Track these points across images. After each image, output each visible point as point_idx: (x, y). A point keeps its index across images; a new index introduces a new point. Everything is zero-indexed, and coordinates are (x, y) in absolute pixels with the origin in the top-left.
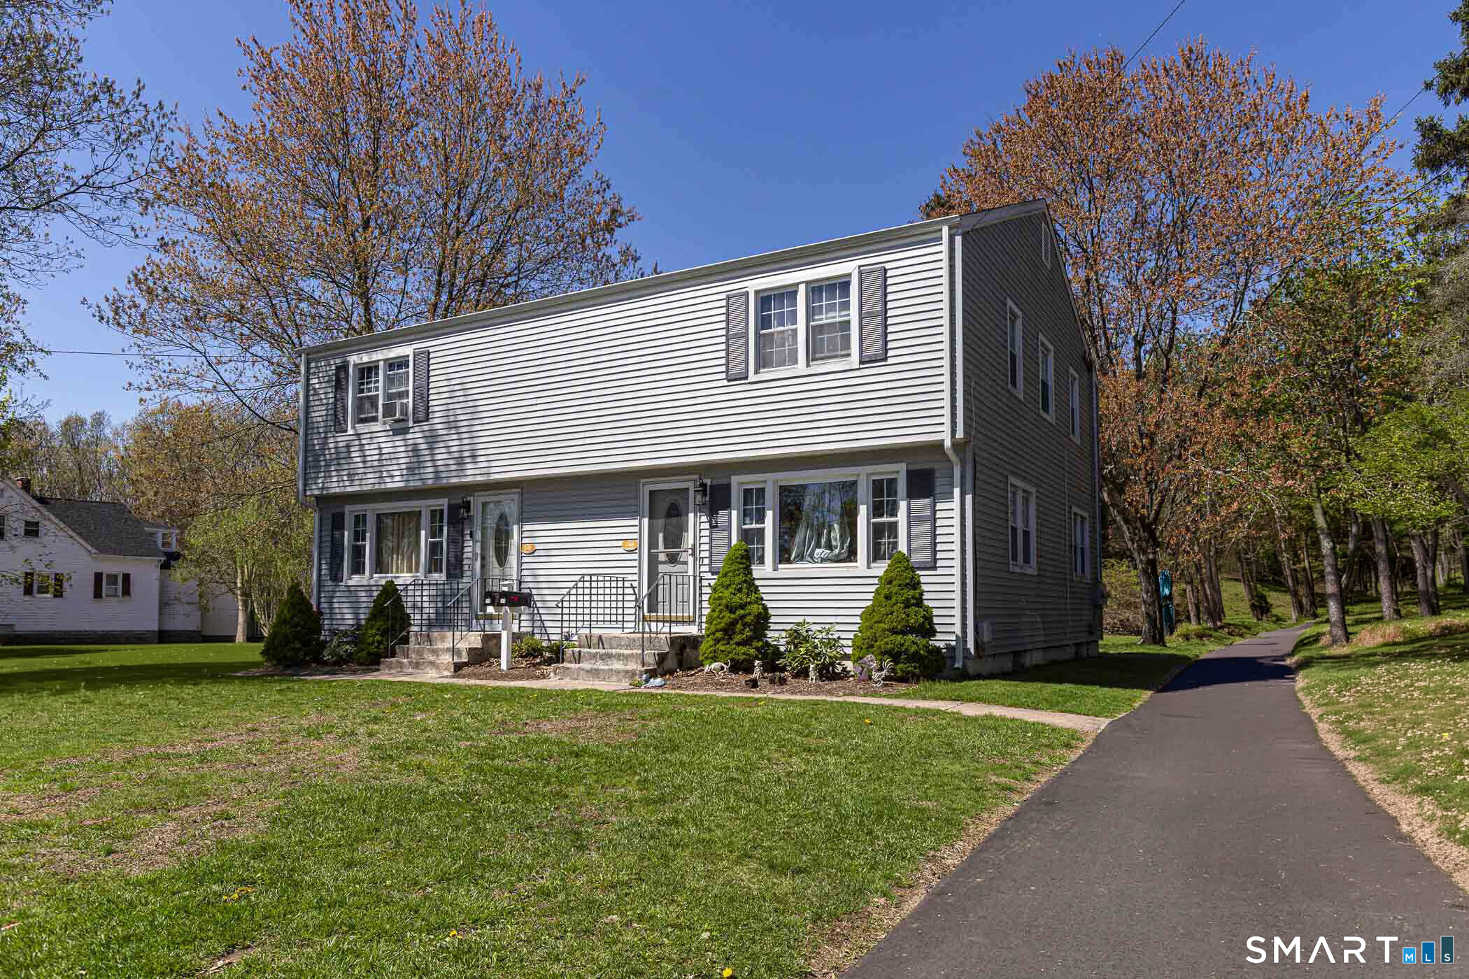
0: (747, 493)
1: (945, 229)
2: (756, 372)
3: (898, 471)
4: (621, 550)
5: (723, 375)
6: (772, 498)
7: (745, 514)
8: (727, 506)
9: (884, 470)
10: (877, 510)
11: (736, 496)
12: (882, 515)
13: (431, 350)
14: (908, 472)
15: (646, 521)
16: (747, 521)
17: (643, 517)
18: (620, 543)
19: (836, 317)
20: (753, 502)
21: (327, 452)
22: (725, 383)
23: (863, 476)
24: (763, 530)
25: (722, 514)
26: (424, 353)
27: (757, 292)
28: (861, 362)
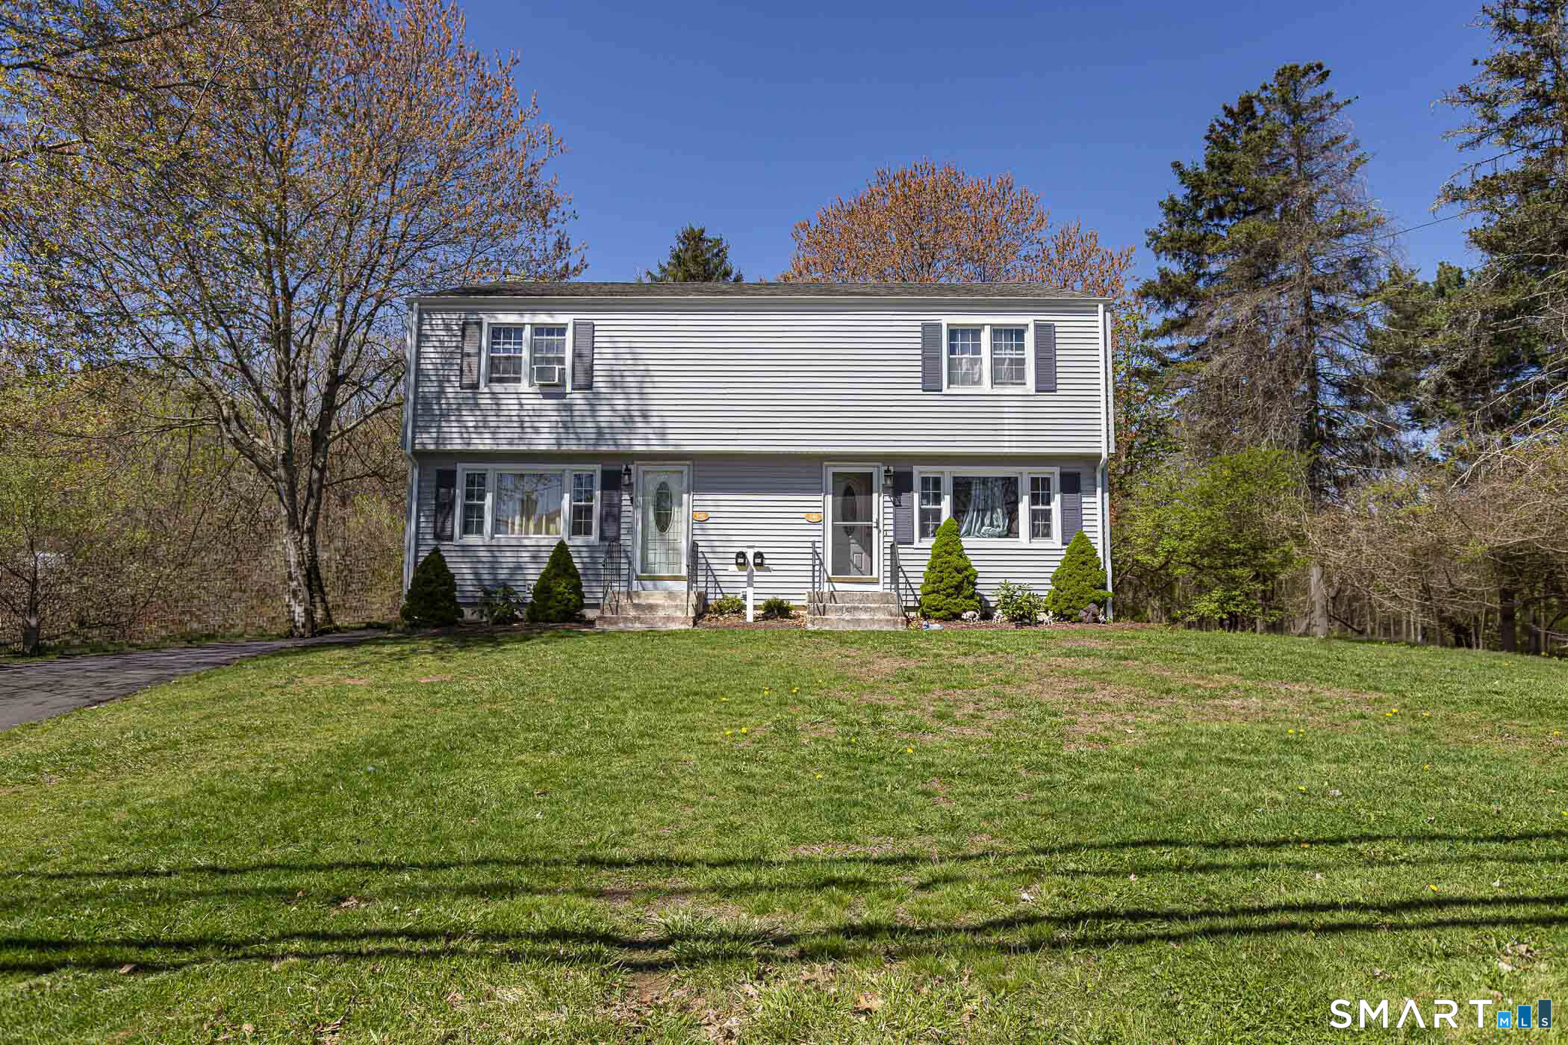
0: (925, 481)
1: (1101, 307)
2: (948, 387)
3: (1054, 473)
4: (805, 521)
5: (920, 386)
6: (947, 485)
7: (924, 497)
8: (909, 489)
9: (1041, 471)
10: (1034, 500)
11: (917, 483)
12: (1037, 504)
13: (595, 322)
14: (1062, 475)
15: (830, 498)
16: (925, 502)
17: (827, 493)
18: (803, 515)
19: (1014, 354)
20: (932, 489)
21: (443, 401)
22: (921, 392)
23: (1025, 475)
24: (940, 511)
25: (904, 496)
26: (588, 324)
27: (948, 325)
28: (1037, 391)
